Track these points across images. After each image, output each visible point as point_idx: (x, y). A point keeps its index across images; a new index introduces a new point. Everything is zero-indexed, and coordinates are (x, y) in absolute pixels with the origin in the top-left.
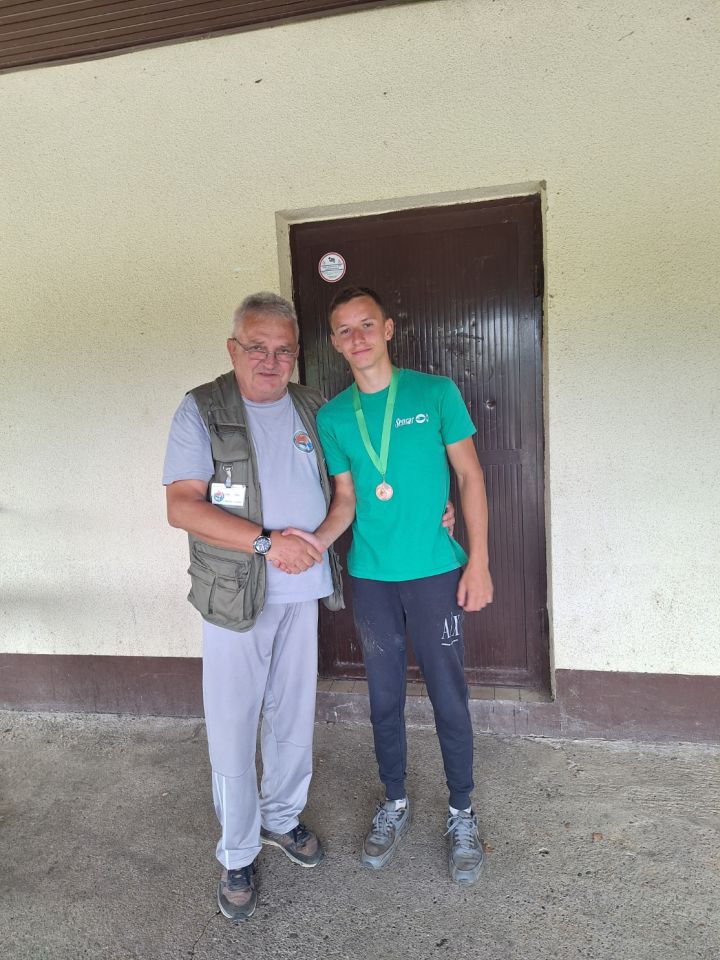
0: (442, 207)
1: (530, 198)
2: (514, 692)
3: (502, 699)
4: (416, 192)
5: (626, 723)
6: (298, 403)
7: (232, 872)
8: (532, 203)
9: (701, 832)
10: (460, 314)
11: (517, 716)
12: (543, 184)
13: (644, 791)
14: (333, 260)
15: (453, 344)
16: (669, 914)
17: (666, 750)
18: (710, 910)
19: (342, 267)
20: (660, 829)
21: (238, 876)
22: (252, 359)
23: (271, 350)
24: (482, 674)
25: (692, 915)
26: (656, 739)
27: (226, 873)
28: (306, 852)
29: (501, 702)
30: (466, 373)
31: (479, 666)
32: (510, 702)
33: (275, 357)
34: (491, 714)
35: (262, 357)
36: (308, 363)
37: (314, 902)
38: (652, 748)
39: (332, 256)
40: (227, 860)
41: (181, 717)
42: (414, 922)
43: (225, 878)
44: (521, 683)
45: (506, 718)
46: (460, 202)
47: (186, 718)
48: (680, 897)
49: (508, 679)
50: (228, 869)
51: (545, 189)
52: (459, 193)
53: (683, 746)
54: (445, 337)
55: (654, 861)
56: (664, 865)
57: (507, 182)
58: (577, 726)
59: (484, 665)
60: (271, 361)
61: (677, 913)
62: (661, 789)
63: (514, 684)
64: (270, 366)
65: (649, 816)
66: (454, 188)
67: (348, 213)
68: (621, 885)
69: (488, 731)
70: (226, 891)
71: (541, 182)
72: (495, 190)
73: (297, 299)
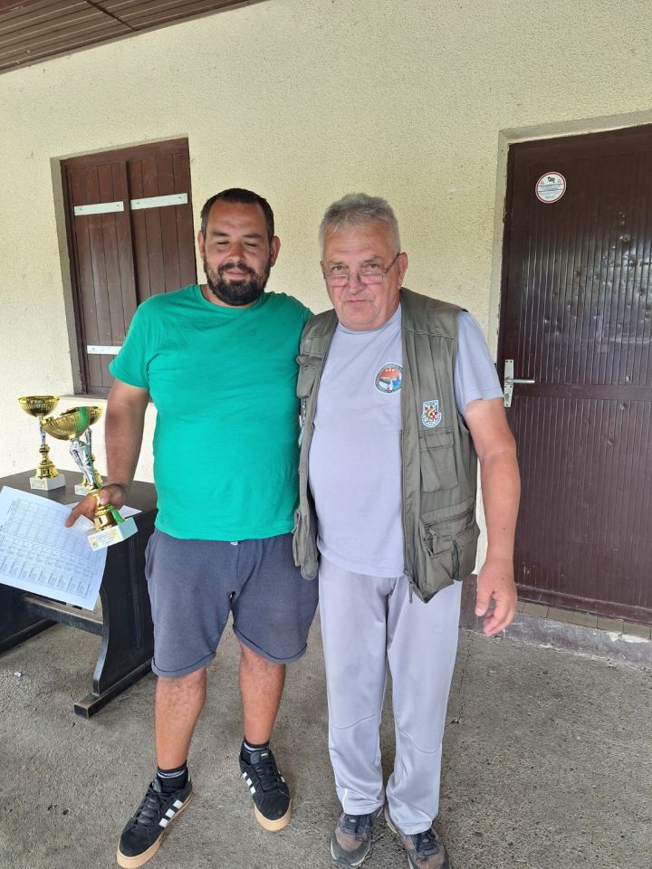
7: (348, 817)
14: (552, 180)
19: (562, 187)
23: (353, 269)
33: (358, 278)
39: (552, 176)
70: (338, 831)
73: (508, 221)
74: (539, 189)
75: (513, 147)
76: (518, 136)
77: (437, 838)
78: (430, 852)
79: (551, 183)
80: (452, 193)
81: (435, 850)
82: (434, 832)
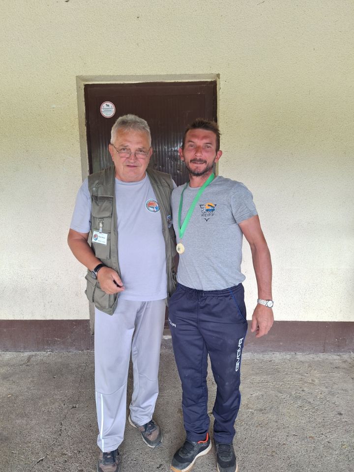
0: (167, 83)
1: (211, 82)
4: (153, 73)
5: (249, 344)
6: (153, 182)
7: (105, 454)
8: (213, 85)
9: (283, 397)
10: (176, 140)
12: (218, 75)
13: (258, 378)
14: (108, 106)
15: (171, 155)
16: (269, 440)
17: (267, 357)
18: (287, 436)
19: (113, 110)
20: (265, 397)
21: (109, 457)
22: (122, 157)
23: (133, 151)
25: (280, 439)
26: (263, 352)
27: (102, 454)
28: (151, 438)
30: (178, 171)
33: (135, 155)
35: (128, 156)
36: (94, 160)
37: (92, 450)
38: (260, 356)
39: (108, 103)
40: (103, 446)
41: (20, 352)
42: (146, 456)
43: (101, 457)
46: (176, 81)
47: (23, 352)
48: (274, 431)
50: (103, 452)
51: (219, 78)
52: (175, 76)
53: (275, 355)
54: (168, 151)
55: (263, 413)
56: (266, 416)
57: (201, 72)
60: (133, 158)
61: (273, 439)
62: (265, 377)
64: (132, 161)
65: (259, 390)
66: (173, 73)
67: (117, 80)
68: (247, 427)
70: (101, 465)
71: (217, 75)
72: (195, 76)
73: (88, 125)
74: (102, 110)
75: (87, 87)
76: (87, 80)
77: (155, 423)
78: (152, 430)
79: (108, 107)
80: (53, 108)
81: (155, 428)
82: (153, 421)
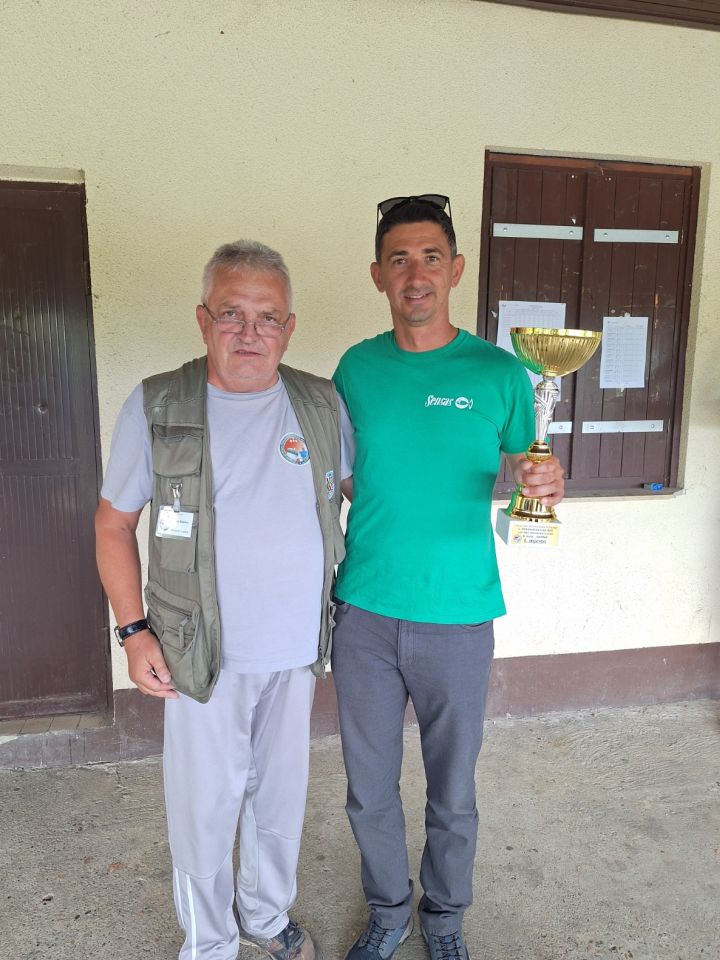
2: (75, 719)
3: (56, 729)
11: (73, 745)
23: (250, 318)
24: (40, 704)
29: (56, 733)
31: (36, 696)
32: (66, 732)
34: (44, 747)
35: (238, 328)
44: (85, 708)
45: (61, 749)
49: (69, 707)
58: (137, 747)
59: (43, 695)
63: (76, 710)
69: (41, 766)
78: (299, 942)
